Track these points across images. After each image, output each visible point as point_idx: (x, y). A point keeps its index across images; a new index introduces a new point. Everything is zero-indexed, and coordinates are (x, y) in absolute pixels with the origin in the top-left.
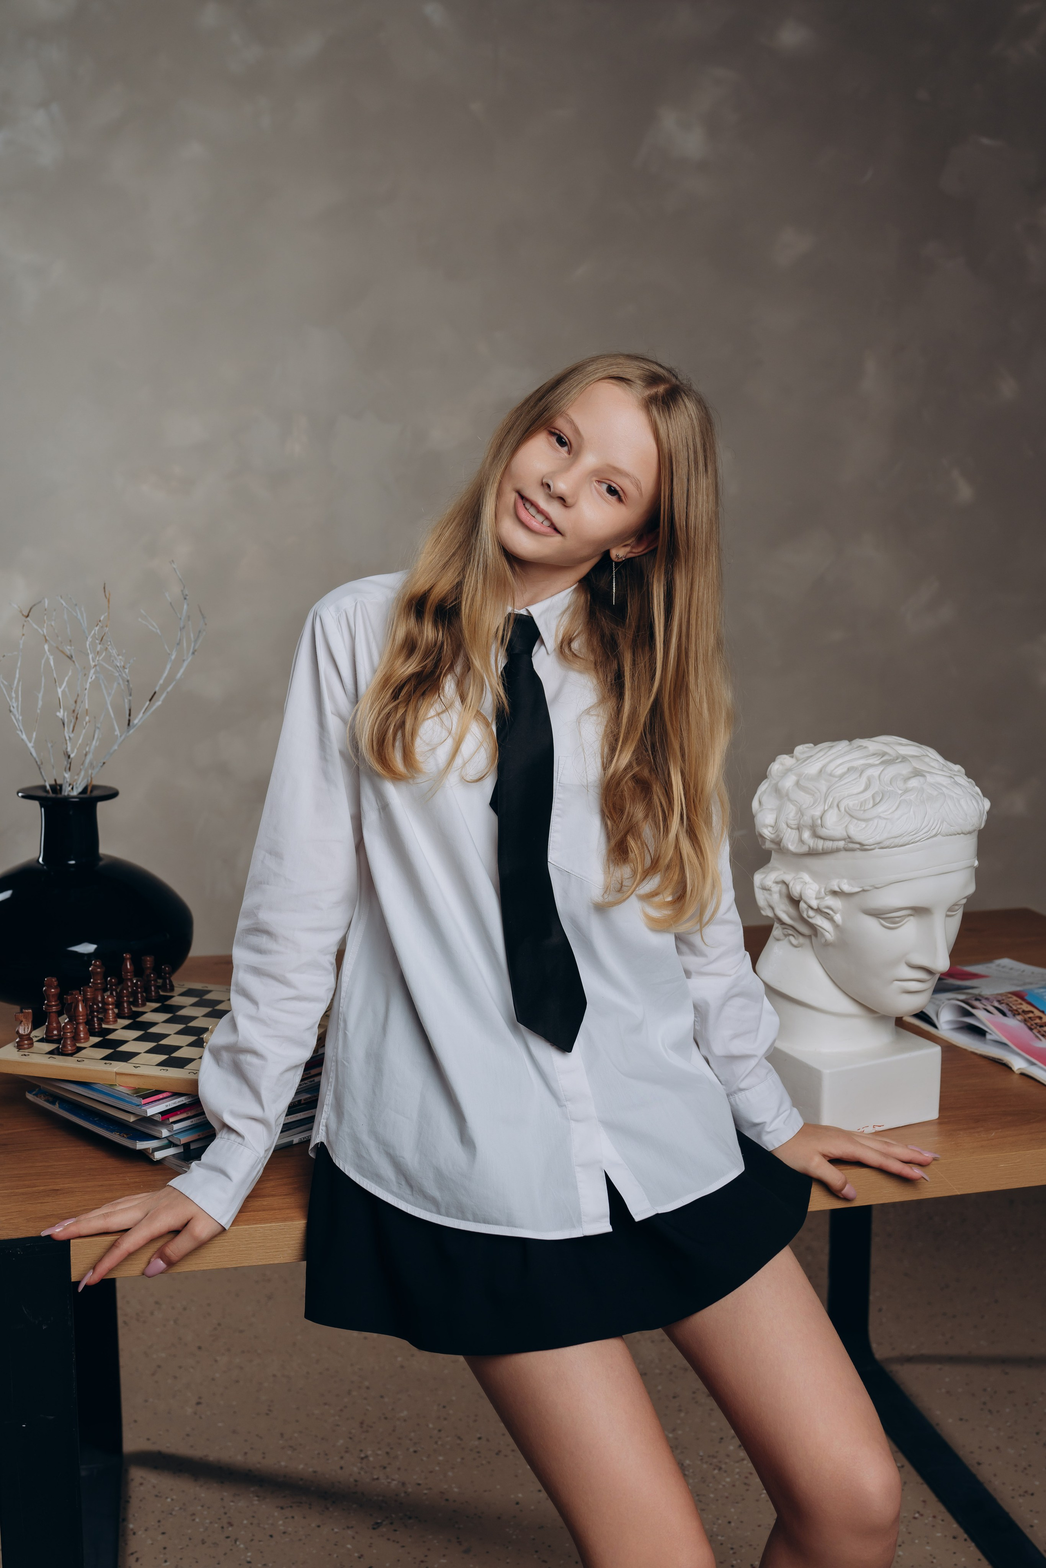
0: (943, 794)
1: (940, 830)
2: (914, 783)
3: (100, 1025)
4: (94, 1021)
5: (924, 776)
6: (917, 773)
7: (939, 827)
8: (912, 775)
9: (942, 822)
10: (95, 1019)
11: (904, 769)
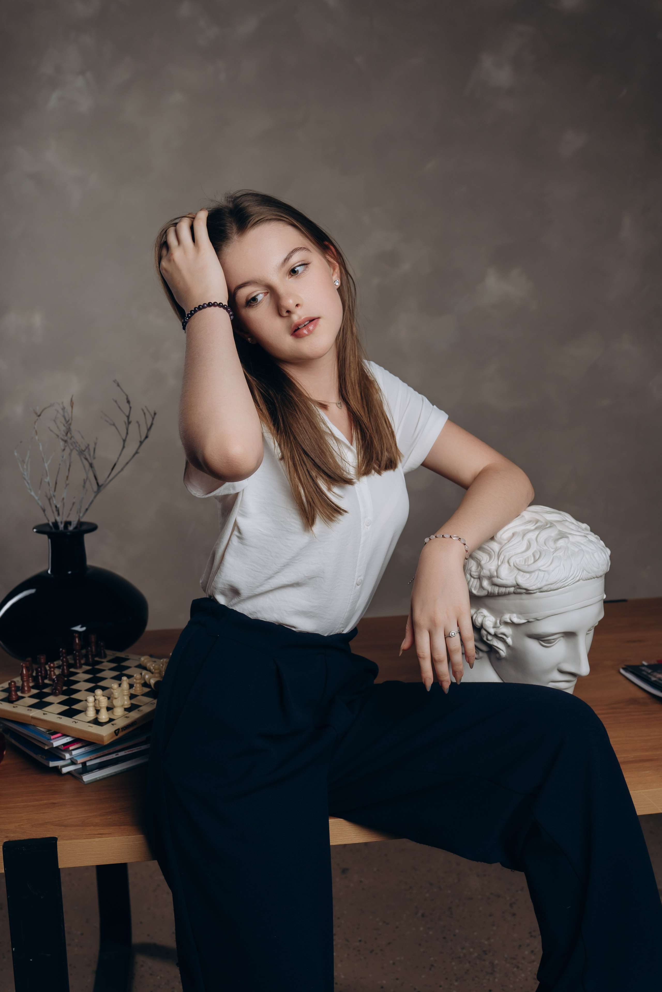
0: (582, 550)
1: (581, 577)
2: (561, 543)
3: (43, 680)
4: (39, 678)
5: (567, 537)
6: (562, 535)
7: (581, 575)
8: (559, 537)
9: (583, 571)
10: (40, 677)
11: (552, 533)
